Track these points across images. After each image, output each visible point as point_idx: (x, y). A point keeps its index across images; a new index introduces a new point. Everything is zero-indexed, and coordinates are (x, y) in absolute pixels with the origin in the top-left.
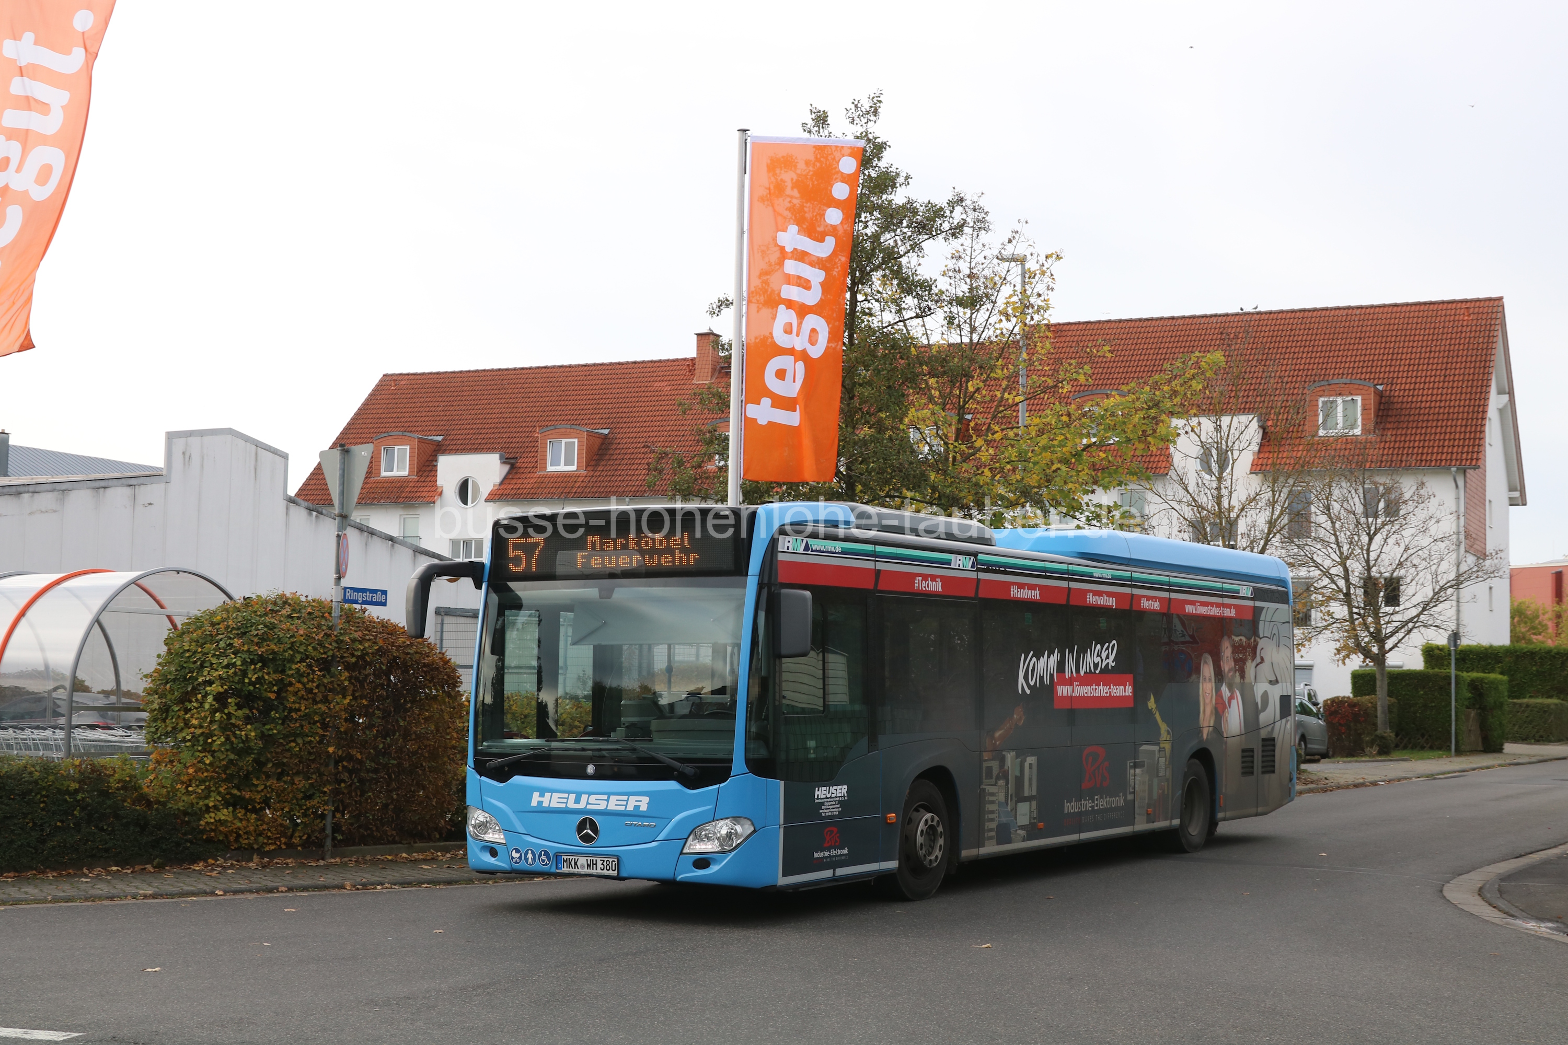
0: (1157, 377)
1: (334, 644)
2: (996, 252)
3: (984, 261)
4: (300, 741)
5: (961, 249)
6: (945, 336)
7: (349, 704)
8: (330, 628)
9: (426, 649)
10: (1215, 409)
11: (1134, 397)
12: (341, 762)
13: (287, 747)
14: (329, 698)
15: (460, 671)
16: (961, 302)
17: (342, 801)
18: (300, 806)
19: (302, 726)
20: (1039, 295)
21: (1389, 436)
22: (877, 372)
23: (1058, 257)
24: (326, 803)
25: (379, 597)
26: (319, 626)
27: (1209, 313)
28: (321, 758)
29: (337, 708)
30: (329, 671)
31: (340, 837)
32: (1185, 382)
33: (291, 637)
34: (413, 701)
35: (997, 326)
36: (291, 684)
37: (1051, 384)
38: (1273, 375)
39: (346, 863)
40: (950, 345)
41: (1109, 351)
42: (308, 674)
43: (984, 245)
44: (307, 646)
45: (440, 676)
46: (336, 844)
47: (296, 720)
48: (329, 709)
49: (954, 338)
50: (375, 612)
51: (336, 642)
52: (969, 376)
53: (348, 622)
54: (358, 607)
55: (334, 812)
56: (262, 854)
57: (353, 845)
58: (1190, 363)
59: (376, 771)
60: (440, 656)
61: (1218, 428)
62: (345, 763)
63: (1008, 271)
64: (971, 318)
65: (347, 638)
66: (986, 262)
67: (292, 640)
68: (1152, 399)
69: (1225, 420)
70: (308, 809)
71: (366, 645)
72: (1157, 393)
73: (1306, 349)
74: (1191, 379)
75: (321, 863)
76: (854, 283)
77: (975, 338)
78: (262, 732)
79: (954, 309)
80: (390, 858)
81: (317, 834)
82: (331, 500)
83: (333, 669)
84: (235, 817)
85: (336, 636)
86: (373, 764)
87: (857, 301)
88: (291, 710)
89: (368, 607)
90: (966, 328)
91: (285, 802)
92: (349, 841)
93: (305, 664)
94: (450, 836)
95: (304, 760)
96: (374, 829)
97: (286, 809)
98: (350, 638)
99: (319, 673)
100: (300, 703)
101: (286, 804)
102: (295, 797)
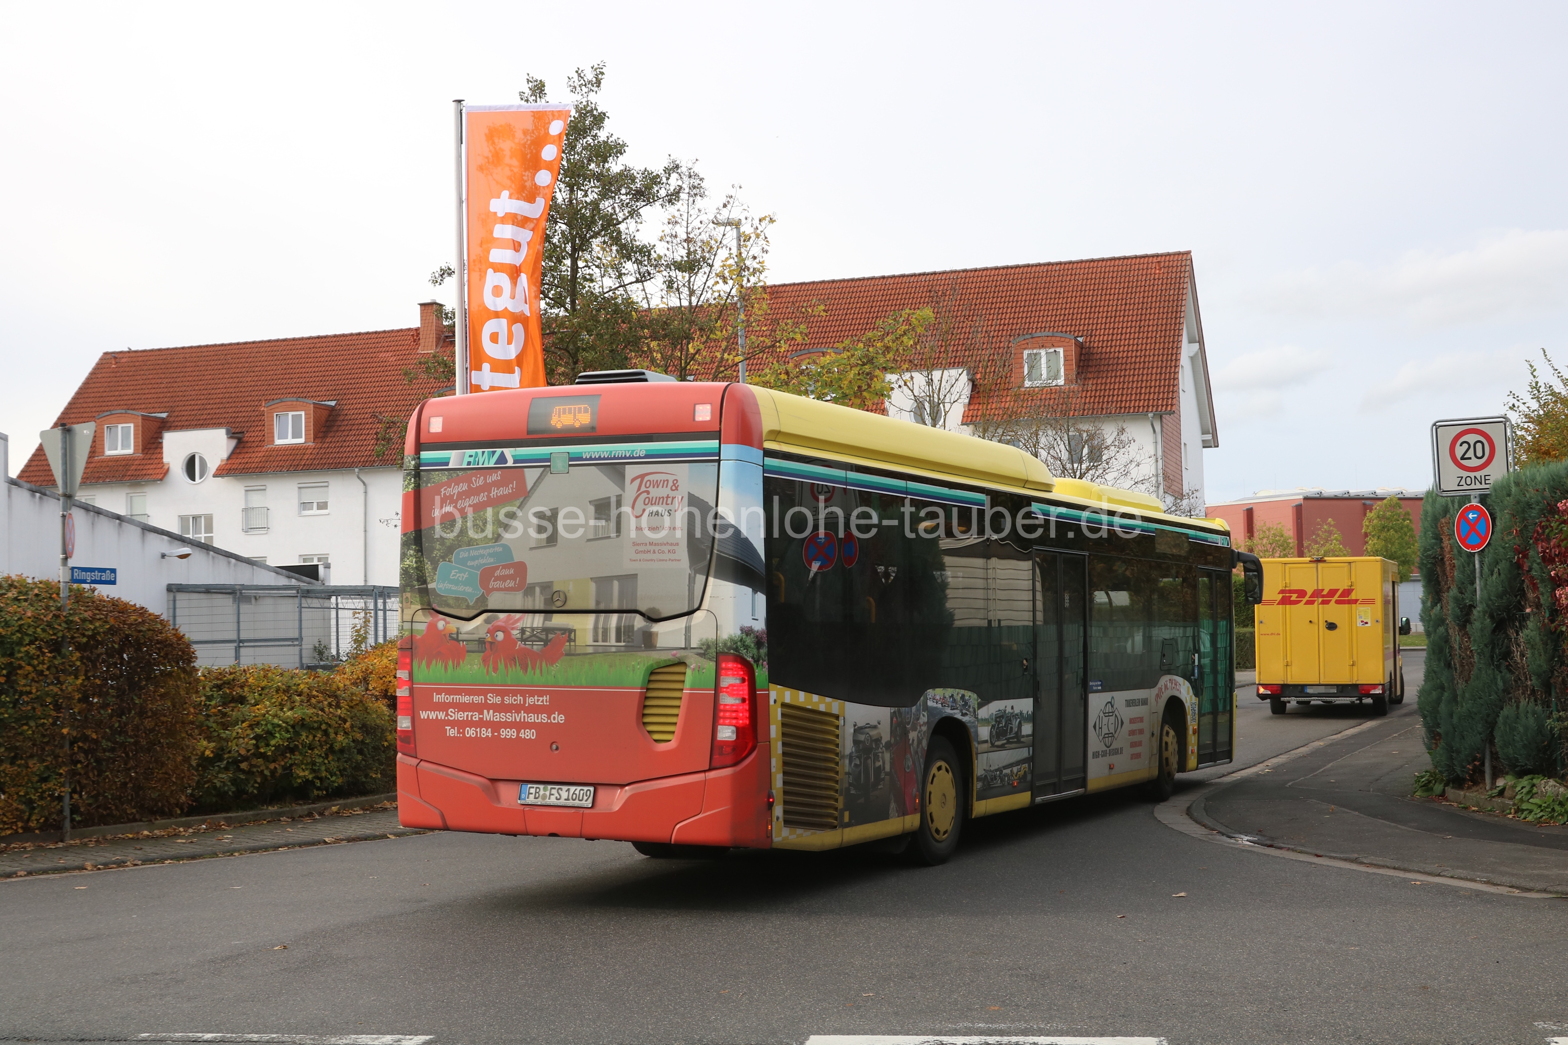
0: (870, 334)
1: (64, 625)
2: (711, 217)
3: (700, 225)
4: (32, 723)
5: (677, 214)
6: (664, 300)
7: (81, 684)
8: (59, 609)
9: (159, 626)
10: (926, 364)
11: (849, 354)
12: (76, 742)
13: (20, 730)
14: (61, 679)
15: (195, 647)
16: (679, 266)
17: (79, 782)
18: (36, 789)
19: (34, 709)
20: (755, 258)
21: (1090, 386)
22: (600, 336)
23: (772, 221)
24: (63, 785)
25: (108, 576)
26: (47, 608)
27: (918, 271)
28: (55, 740)
29: (70, 689)
30: (59, 653)
31: (78, 818)
32: (897, 338)
33: (20, 619)
34: (148, 679)
35: (715, 288)
36: (20, 667)
37: (769, 344)
38: (980, 329)
39: (86, 844)
40: (670, 309)
41: (824, 311)
42: (38, 656)
43: (699, 211)
44: (36, 627)
45: (175, 652)
46: (75, 825)
47: (28, 703)
48: (61, 690)
49: (674, 302)
50: (104, 591)
51: (66, 622)
52: (690, 338)
53: (77, 602)
54: (86, 586)
55: (71, 793)
57: (93, 825)
58: (901, 320)
59: (112, 750)
60: (173, 632)
61: (930, 382)
62: (80, 744)
63: (724, 235)
64: (689, 281)
65: (76, 619)
66: (703, 226)
67: (20, 623)
68: (866, 356)
69: (936, 374)
70: (44, 792)
71: (97, 624)
72: (871, 349)
73: (1010, 305)
74: (903, 335)
75: (61, 845)
76: (574, 250)
77: (694, 300)
79: (673, 274)
80: (131, 836)
81: (54, 816)
82: (54, 480)
83: (63, 650)
85: (65, 617)
86: (109, 744)
87: (578, 268)
88: (22, 694)
89: (96, 586)
90: (685, 291)
91: (19, 786)
92: (88, 821)
93: (34, 646)
94: (191, 811)
95: (38, 743)
96: (113, 808)
97: (22, 793)
98: (80, 618)
99: (49, 655)
100: (30, 686)
101: (21, 788)
102: (30, 780)
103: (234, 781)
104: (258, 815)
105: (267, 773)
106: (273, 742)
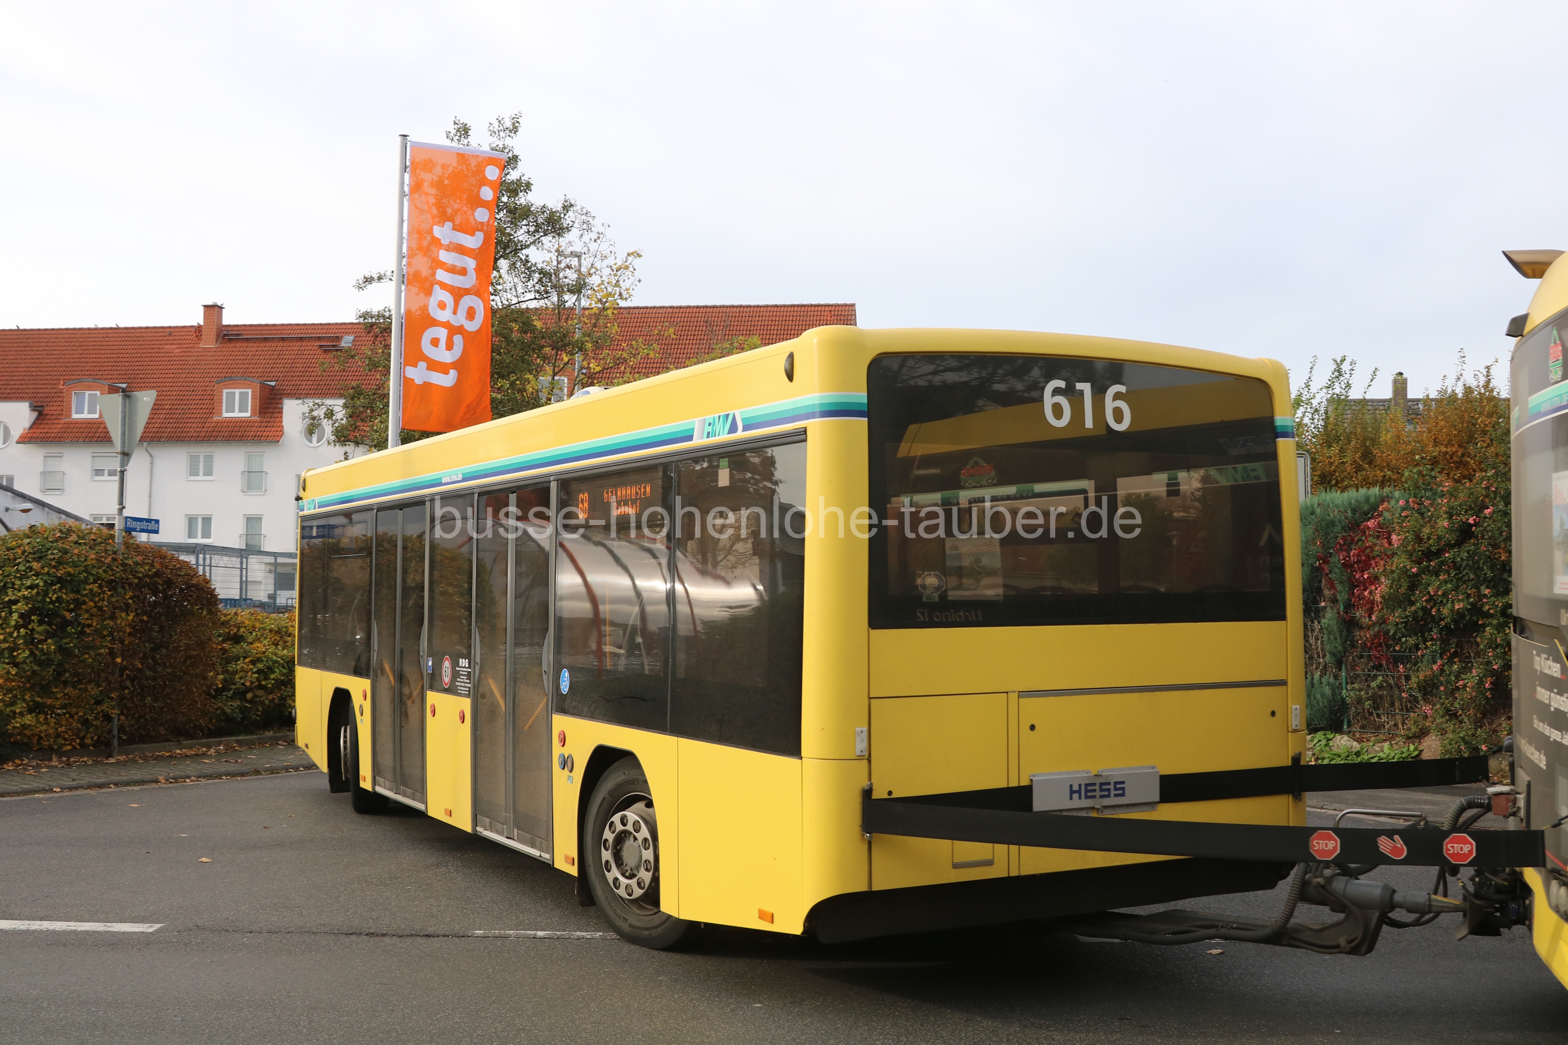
1: (120, 567)
4: (92, 653)
7: (133, 620)
8: (115, 553)
12: (126, 671)
13: (82, 658)
14: (117, 615)
17: (126, 706)
18: (92, 711)
19: (94, 640)
23: (639, 256)
24: (113, 708)
25: (151, 525)
26: (105, 552)
28: (109, 668)
29: (123, 623)
30: (116, 591)
31: (124, 737)
33: (84, 561)
36: (84, 603)
39: (131, 760)
42: (99, 594)
44: (98, 568)
46: (122, 743)
47: (89, 634)
48: (116, 624)
50: (149, 539)
51: (121, 565)
53: (129, 548)
54: (133, 534)
55: (119, 715)
56: (60, 753)
57: (134, 743)
59: (154, 679)
62: (129, 672)
65: (130, 562)
70: (98, 713)
71: (147, 568)
75: (112, 760)
78: (61, 646)
80: (166, 754)
81: (105, 735)
82: (111, 438)
83: (119, 589)
84: (38, 721)
85: (121, 560)
86: (151, 673)
88: (84, 626)
89: (142, 534)
91: (78, 707)
92: (131, 741)
93: (97, 585)
94: (212, 734)
95: (96, 670)
96: (151, 729)
97: (81, 714)
98: (133, 562)
99: (109, 593)
100: (91, 620)
101: (80, 709)
102: (88, 703)
103: (242, 709)
104: (260, 738)
105: (267, 702)
106: (272, 676)
